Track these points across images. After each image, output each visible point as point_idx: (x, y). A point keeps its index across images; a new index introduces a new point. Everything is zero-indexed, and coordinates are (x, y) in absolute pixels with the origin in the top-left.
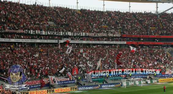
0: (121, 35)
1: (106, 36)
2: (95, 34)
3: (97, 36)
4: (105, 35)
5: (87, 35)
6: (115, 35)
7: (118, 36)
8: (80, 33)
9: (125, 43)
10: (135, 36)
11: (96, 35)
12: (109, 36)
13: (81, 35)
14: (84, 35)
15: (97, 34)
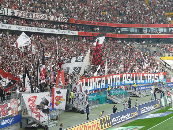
0: (68, 19)
1: (46, 19)
2: (28, 15)
3: (32, 18)
4: (44, 17)
5: (16, 15)
6: (59, 19)
7: (64, 21)
8: (3, 9)
9: (76, 33)
10: (88, 23)
11: (30, 16)
12: (51, 20)
13: (6, 14)
14: (10, 14)
15: (32, 15)
